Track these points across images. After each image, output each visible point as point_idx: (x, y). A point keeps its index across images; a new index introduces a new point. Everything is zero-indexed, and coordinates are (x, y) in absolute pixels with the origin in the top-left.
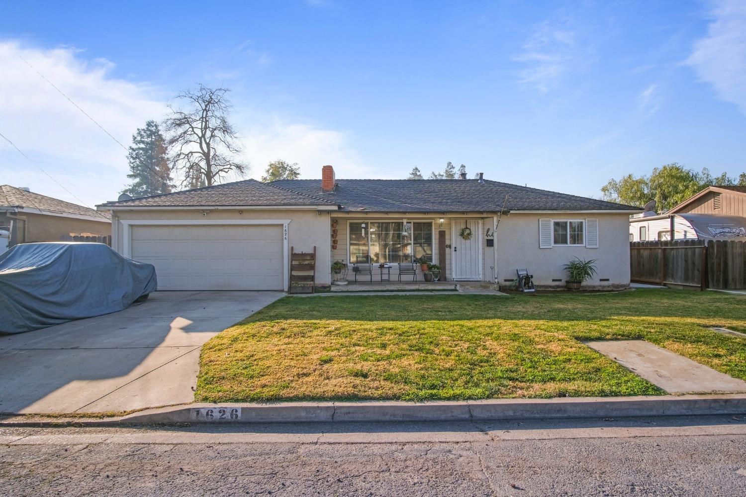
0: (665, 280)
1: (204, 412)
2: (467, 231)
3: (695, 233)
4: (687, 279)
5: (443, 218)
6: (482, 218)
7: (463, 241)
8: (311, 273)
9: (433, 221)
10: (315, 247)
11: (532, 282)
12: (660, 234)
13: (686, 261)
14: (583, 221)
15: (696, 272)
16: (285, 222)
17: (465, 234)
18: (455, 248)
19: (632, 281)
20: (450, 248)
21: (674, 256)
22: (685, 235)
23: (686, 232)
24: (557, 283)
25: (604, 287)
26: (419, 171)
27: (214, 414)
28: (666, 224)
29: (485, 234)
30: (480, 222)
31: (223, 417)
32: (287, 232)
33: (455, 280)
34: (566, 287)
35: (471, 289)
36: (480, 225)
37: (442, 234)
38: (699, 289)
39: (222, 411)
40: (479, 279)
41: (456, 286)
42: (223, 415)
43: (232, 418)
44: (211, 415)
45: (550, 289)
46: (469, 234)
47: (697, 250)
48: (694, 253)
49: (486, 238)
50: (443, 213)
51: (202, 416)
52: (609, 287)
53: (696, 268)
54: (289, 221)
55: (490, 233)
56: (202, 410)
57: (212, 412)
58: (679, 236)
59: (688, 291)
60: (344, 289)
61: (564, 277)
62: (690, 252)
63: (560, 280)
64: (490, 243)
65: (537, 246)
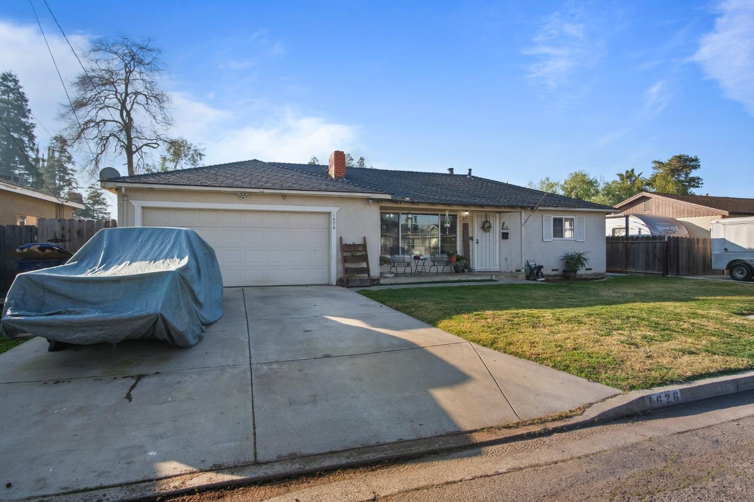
0: (626, 268)
1: (654, 398)
2: (487, 225)
3: (649, 230)
4: (647, 267)
5: (466, 211)
6: (499, 212)
7: (484, 233)
8: (364, 265)
9: (458, 213)
10: (364, 237)
11: (541, 272)
12: (614, 230)
13: (647, 253)
14: (574, 217)
15: (657, 262)
16: (334, 210)
17: (486, 227)
18: (477, 240)
19: (607, 271)
20: (472, 240)
21: (635, 249)
22: (640, 232)
23: (640, 229)
24: (555, 273)
25: (588, 275)
26: (318, 161)
27: (662, 399)
28: (621, 222)
29: (501, 227)
30: (498, 215)
31: (669, 401)
32: (335, 221)
33: (476, 271)
34: (562, 276)
35: (504, 279)
36: (498, 219)
37: (465, 227)
38: (661, 276)
39: (667, 395)
40: (496, 270)
41: (492, 276)
42: (668, 399)
43: (675, 400)
44: (661, 400)
45: (551, 278)
46: (490, 227)
47: (658, 245)
48: (655, 247)
49: (502, 231)
50: (466, 205)
51: (654, 403)
52: (591, 275)
53: (657, 259)
54: (337, 209)
55: (505, 227)
56: (653, 397)
57: (660, 397)
58: (633, 232)
59: (648, 277)
60: (393, 281)
61: (560, 267)
62: (651, 246)
63: (557, 270)
64: (505, 236)
65: (541, 240)
